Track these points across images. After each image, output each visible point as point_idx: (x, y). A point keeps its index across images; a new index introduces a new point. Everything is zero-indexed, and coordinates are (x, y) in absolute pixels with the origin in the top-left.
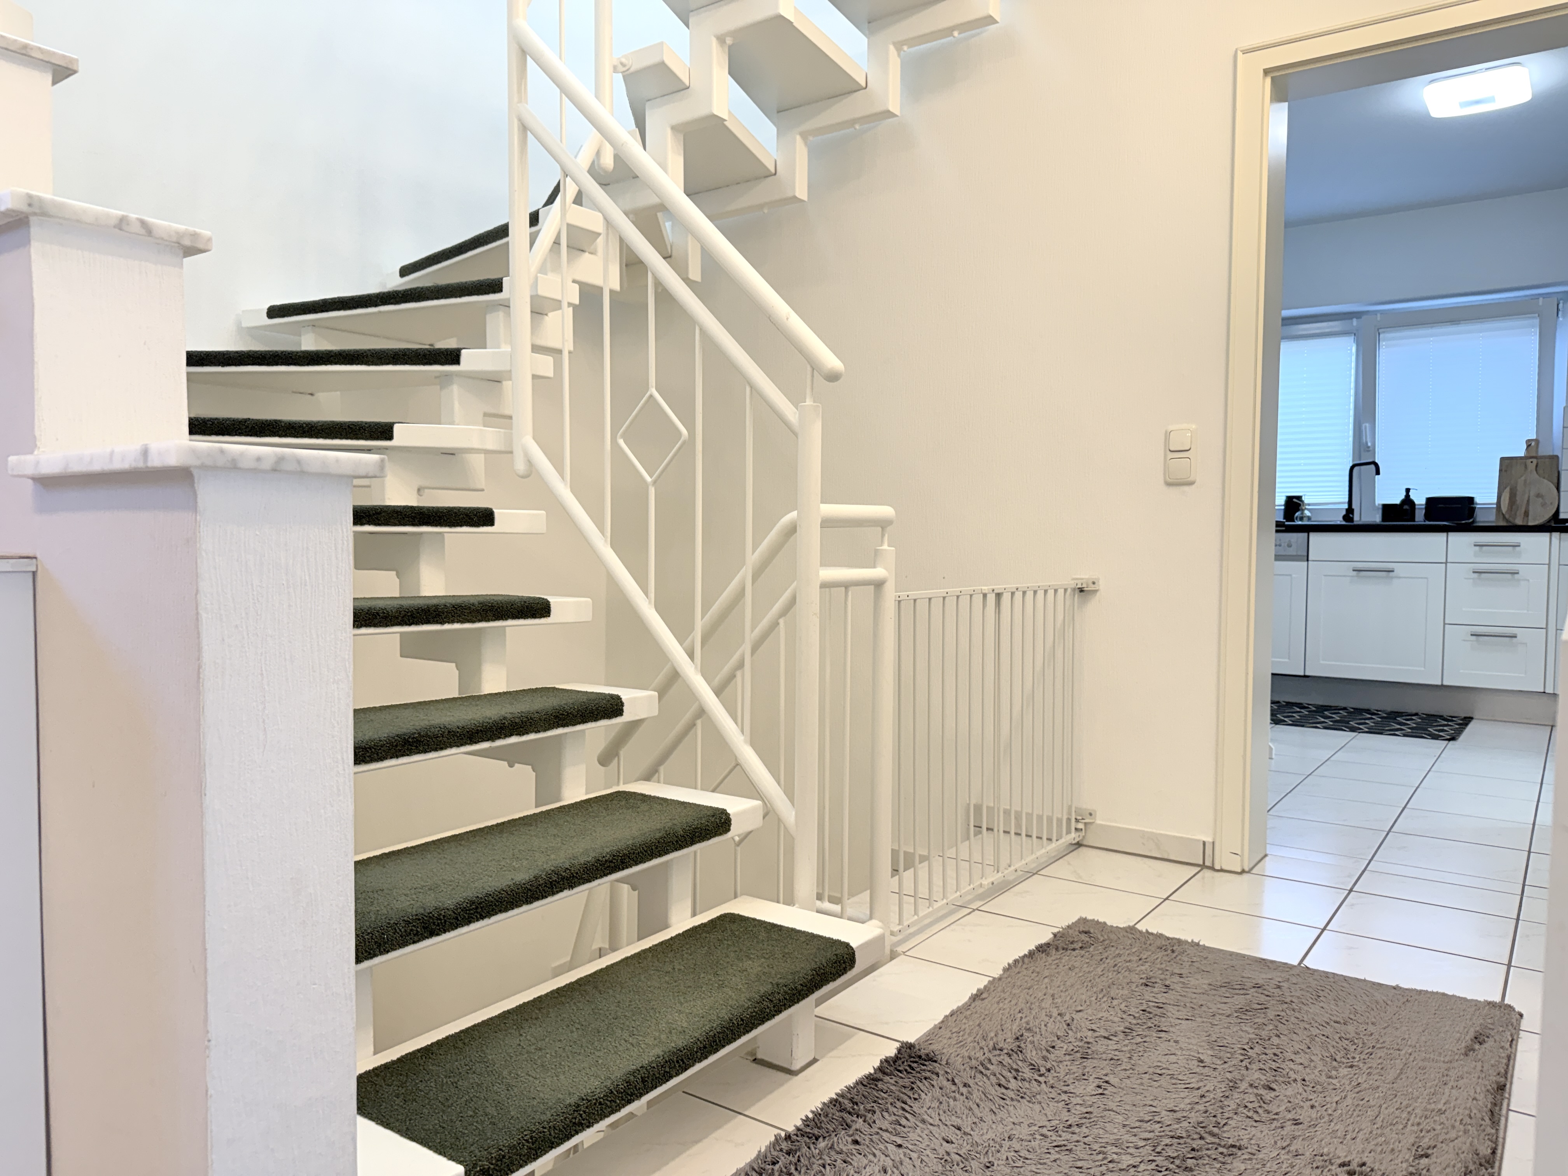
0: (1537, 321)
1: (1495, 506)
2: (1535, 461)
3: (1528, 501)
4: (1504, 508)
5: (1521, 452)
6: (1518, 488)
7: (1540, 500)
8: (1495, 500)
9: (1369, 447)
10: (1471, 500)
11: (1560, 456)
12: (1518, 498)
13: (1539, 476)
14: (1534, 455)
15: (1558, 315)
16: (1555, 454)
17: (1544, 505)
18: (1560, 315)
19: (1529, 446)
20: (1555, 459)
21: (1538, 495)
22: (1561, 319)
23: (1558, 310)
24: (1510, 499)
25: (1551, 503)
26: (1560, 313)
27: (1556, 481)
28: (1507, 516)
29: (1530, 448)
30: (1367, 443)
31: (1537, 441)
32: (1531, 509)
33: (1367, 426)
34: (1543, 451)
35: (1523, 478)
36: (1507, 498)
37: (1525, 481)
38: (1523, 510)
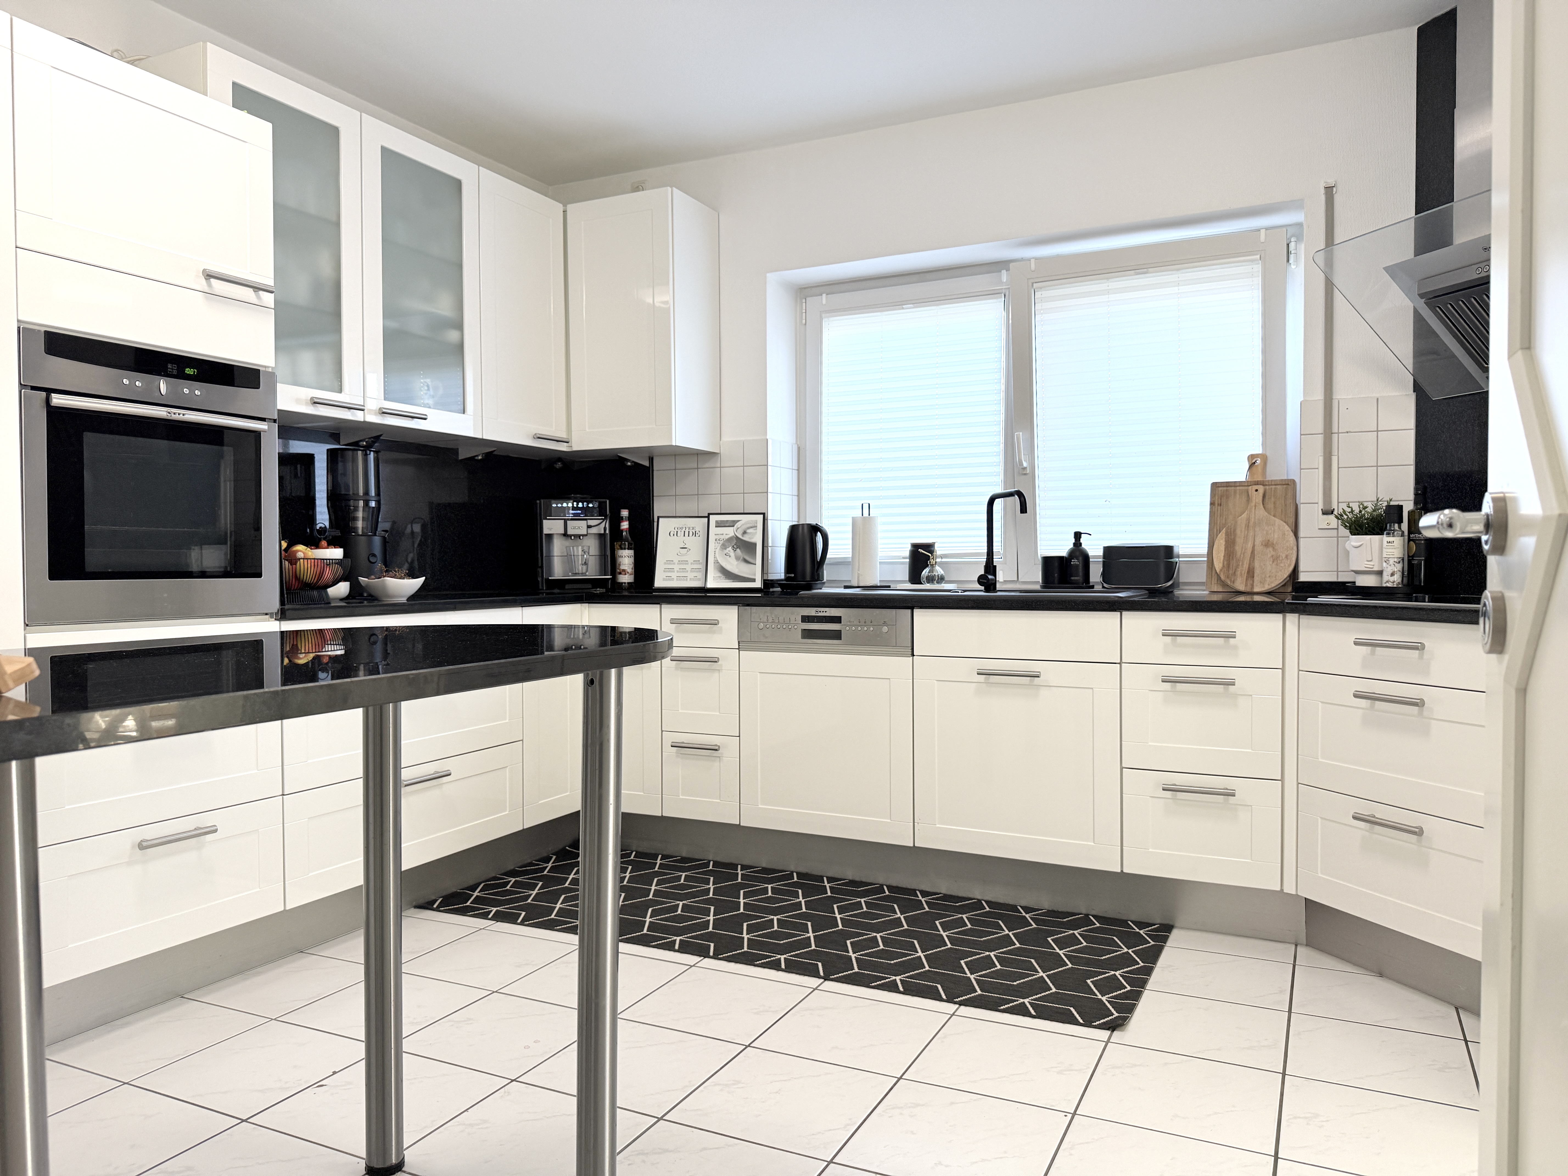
0: (1258, 268)
1: (1206, 559)
2: (1261, 489)
3: (1253, 552)
4: (1218, 565)
5: (1239, 473)
6: (1238, 532)
7: (1270, 552)
8: (1204, 550)
9: (1025, 468)
10: (1168, 551)
11: (1297, 481)
12: (1238, 548)
13: (1269, 513)
14: (1260, 479)
15: (1288, 260)
16: (1291, 477)
17: (1275, 559)
18: (1291, 261)
19: (1252, 465)
20: (1290, 485)
21: (1267, 544)
22: (1293, 267)
23: (1288, 253)
24: (1226, 548)
25: (1287, 557)
26: (1292, 257)
27: (1292, 520)
28: (1222, 577)
29: (1254, 468)
30: (1021, 463)
31: (1264, 457)
32: (1257, 564)
33: (1020, 435)
34: (1275, 473)
35: (1244, 516)
36: (1223, 548)
37: (1248, 520)
38: (1246, 566)
